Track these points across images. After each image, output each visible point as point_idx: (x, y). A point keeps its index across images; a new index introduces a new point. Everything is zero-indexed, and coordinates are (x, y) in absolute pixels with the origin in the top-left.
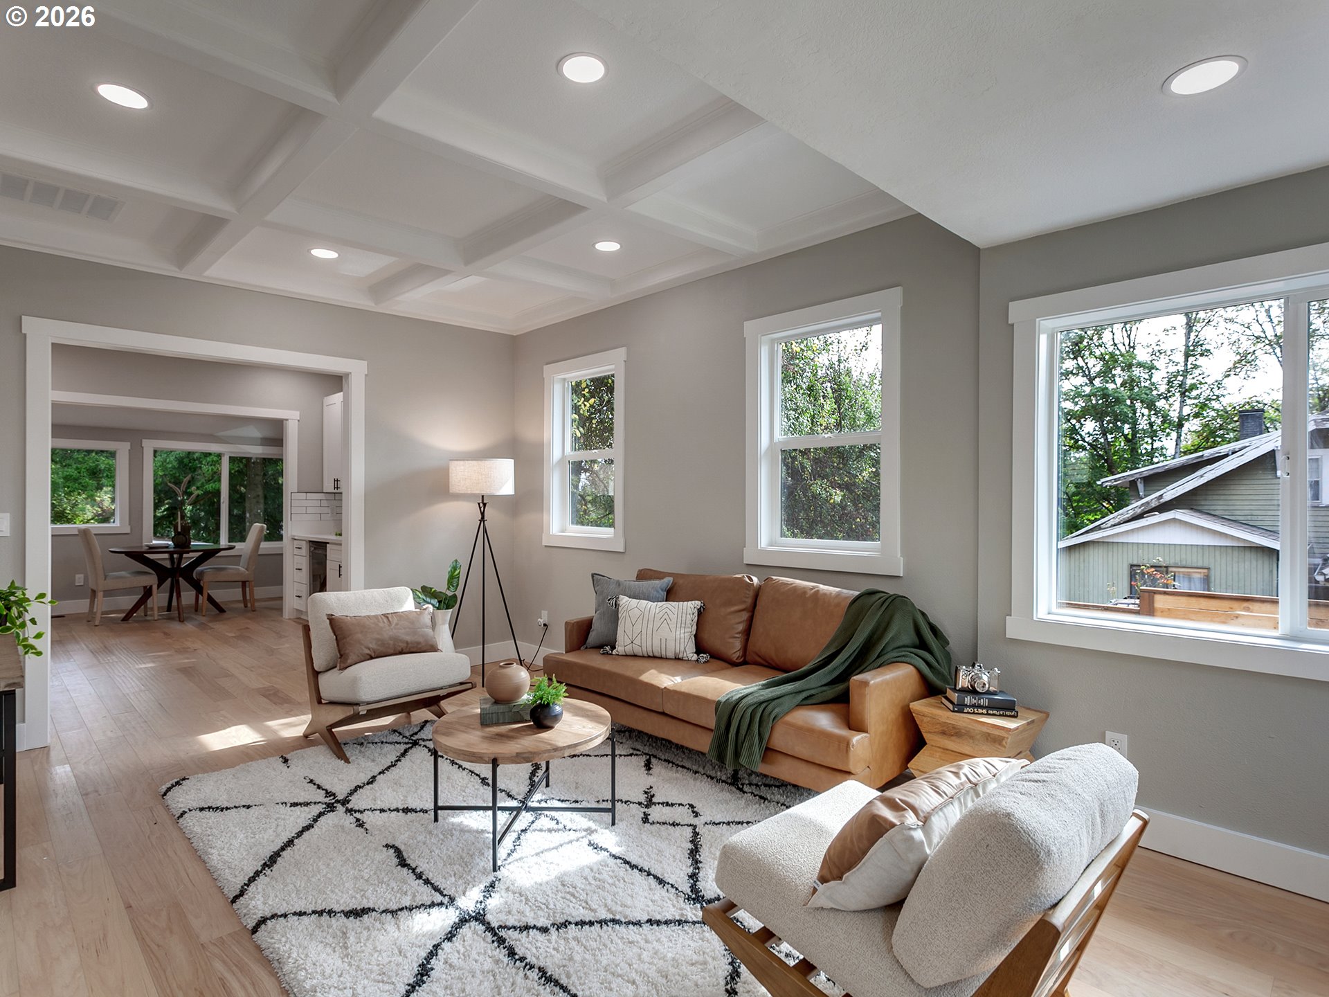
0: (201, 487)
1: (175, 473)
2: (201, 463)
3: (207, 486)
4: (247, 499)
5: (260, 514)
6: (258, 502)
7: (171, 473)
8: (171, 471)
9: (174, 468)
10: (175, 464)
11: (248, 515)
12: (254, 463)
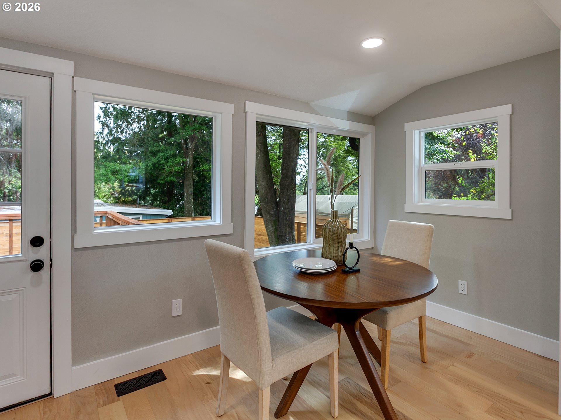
0: (163, 179)
1: (151, 172)
2: (164, 166)
3: (167, 179)
4: (185, 186)
5: (191, 194)
6: (190, 187)
7: (149, 172)
8: (149, 171)
9: (151, 169)
10: (152, 167)
11: (185, 194)
12: (188, 166)
